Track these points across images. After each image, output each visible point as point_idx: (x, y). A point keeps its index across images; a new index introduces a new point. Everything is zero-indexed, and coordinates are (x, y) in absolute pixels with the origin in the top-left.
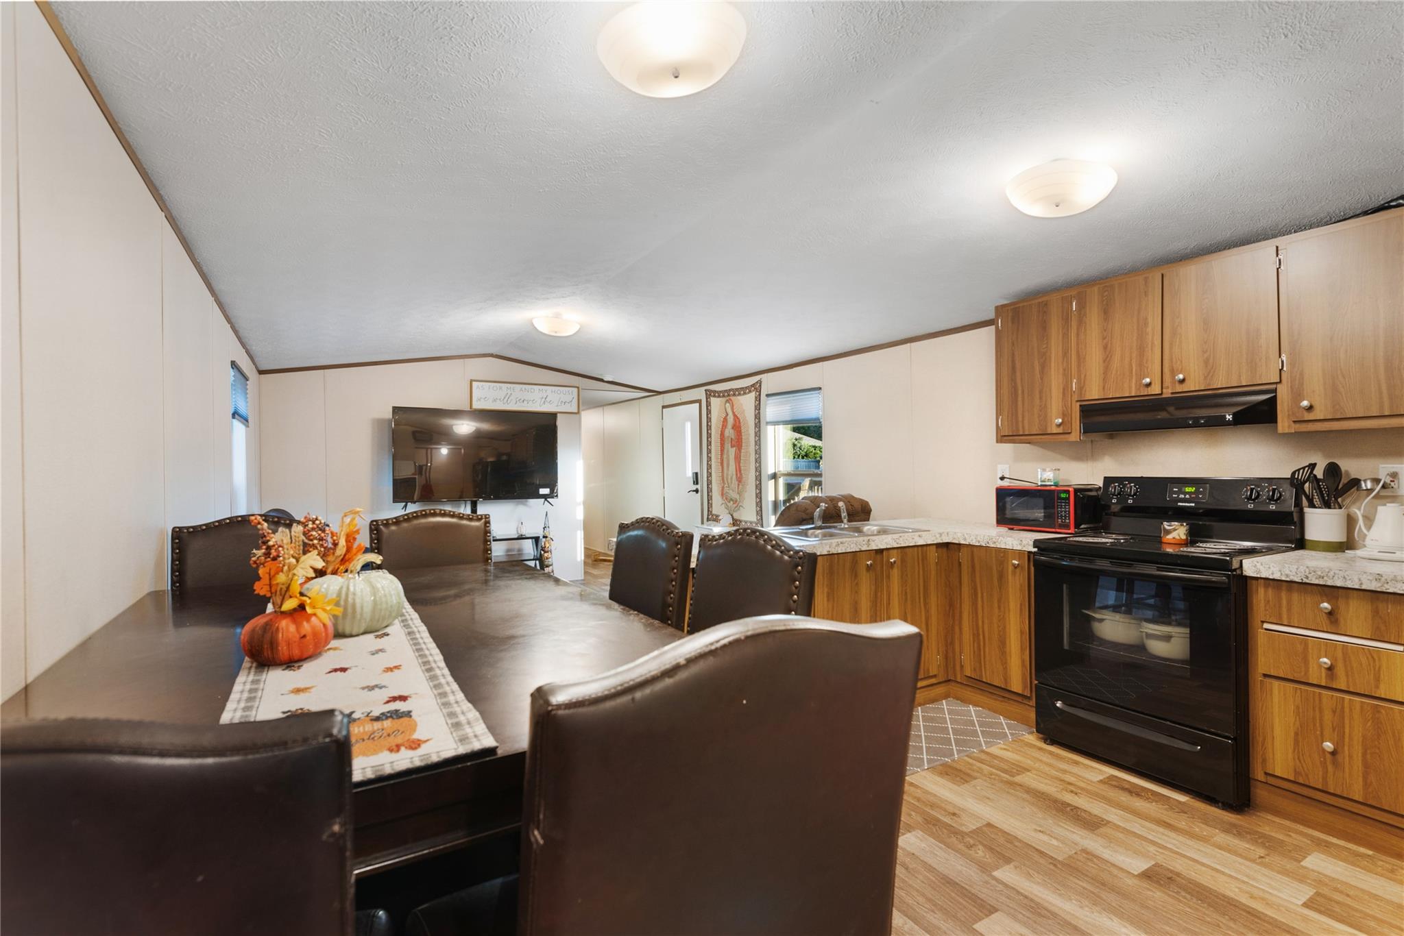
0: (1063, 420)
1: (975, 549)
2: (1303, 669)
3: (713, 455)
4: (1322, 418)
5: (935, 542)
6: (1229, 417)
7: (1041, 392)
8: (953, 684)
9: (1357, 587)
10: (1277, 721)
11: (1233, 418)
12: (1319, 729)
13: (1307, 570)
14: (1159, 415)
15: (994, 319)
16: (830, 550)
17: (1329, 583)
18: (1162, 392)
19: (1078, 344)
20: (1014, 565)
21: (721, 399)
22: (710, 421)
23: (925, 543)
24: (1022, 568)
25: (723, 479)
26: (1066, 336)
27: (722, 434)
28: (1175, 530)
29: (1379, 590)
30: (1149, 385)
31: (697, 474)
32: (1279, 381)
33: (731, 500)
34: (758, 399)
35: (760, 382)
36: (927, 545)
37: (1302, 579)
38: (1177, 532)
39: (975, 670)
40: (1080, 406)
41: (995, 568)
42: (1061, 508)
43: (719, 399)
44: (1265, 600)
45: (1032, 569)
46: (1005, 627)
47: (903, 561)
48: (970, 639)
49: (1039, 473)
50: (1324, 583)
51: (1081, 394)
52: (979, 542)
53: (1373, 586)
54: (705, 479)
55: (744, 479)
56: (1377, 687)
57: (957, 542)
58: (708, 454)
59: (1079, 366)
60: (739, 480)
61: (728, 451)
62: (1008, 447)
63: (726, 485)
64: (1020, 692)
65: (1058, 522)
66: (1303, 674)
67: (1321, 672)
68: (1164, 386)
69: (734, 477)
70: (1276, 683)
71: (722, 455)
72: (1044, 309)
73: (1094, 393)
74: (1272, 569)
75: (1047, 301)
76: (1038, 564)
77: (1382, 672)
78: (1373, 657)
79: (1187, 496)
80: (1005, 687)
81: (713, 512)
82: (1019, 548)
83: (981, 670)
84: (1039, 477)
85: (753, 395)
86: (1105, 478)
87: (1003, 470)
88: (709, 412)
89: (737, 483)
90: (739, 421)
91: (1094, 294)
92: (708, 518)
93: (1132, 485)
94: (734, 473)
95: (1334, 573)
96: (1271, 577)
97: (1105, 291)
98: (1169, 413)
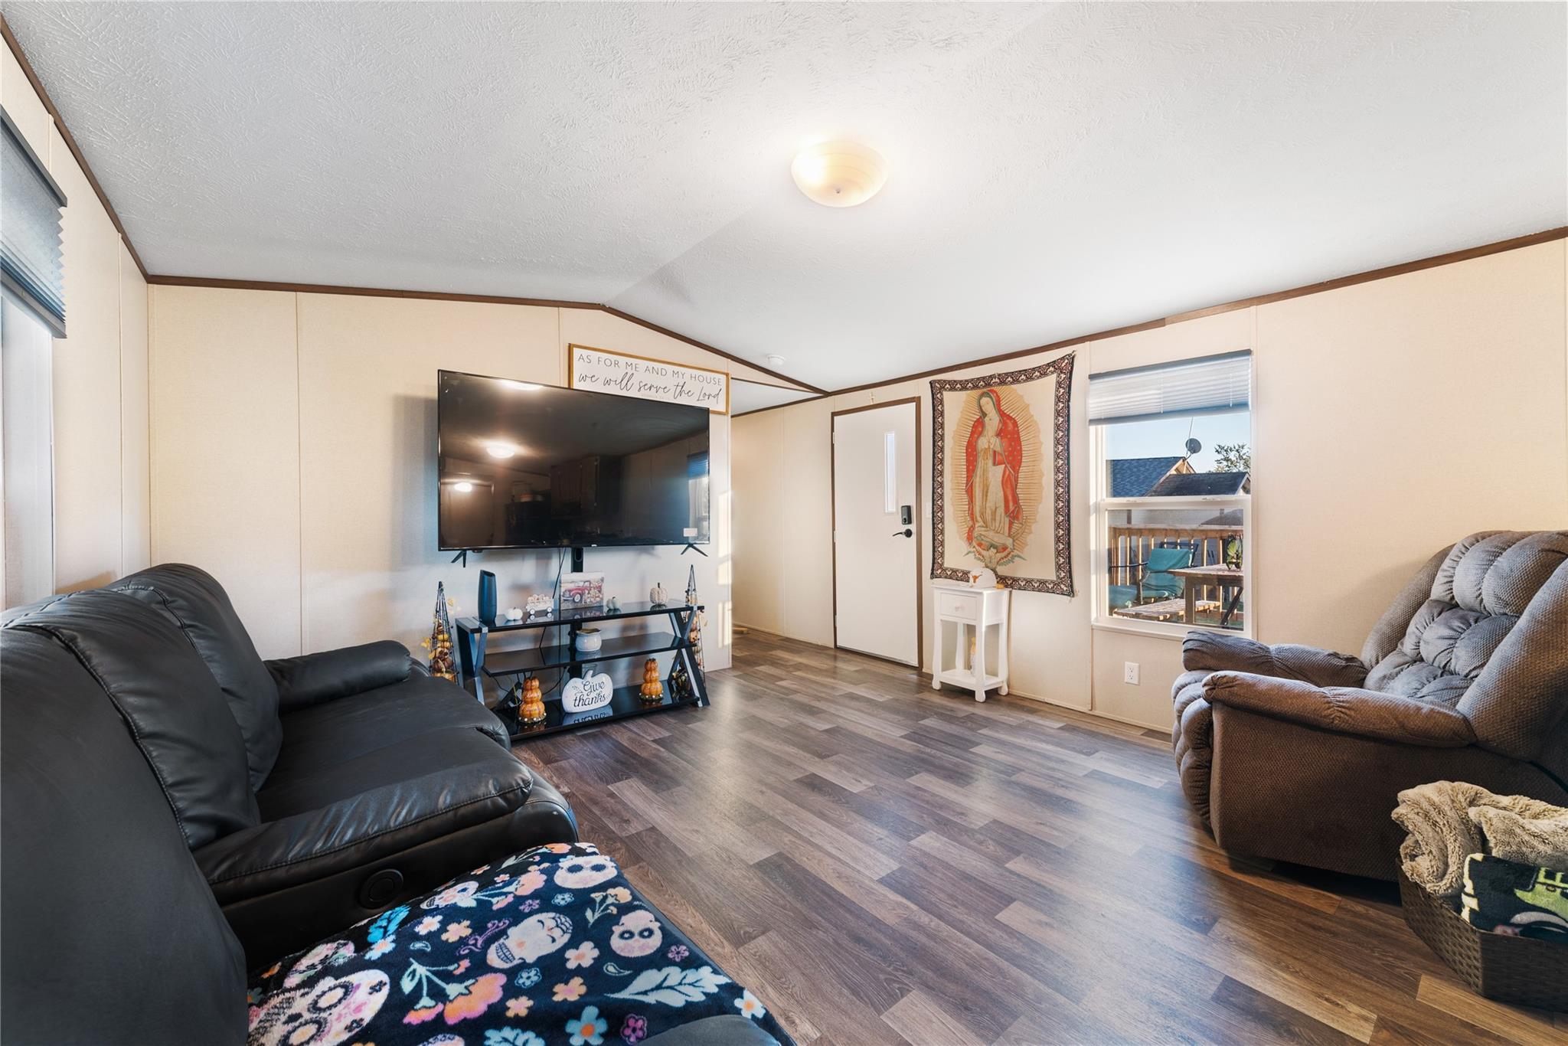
3: (948, 477)
21: (968, 392)
25: (972, 515)
27: (971, 446)
31: (908, 508)
33: (992, 546)
34: (1065, 384)
35: (1072, 359)
43: (964, 393)
54: (928, 515)
55: (1025, 513)
58: (937, 477)
60: (1014, 515)
61: (985, 471)
63: (980, 524)
69: (1001, 510)
71: (970, 478)
81: (946, 565)
85: (1051, 380)
88: (938, 414)
89: (1007, 520)
90: (1015, 423)
92: (932, 574)
94: (1002, 504)
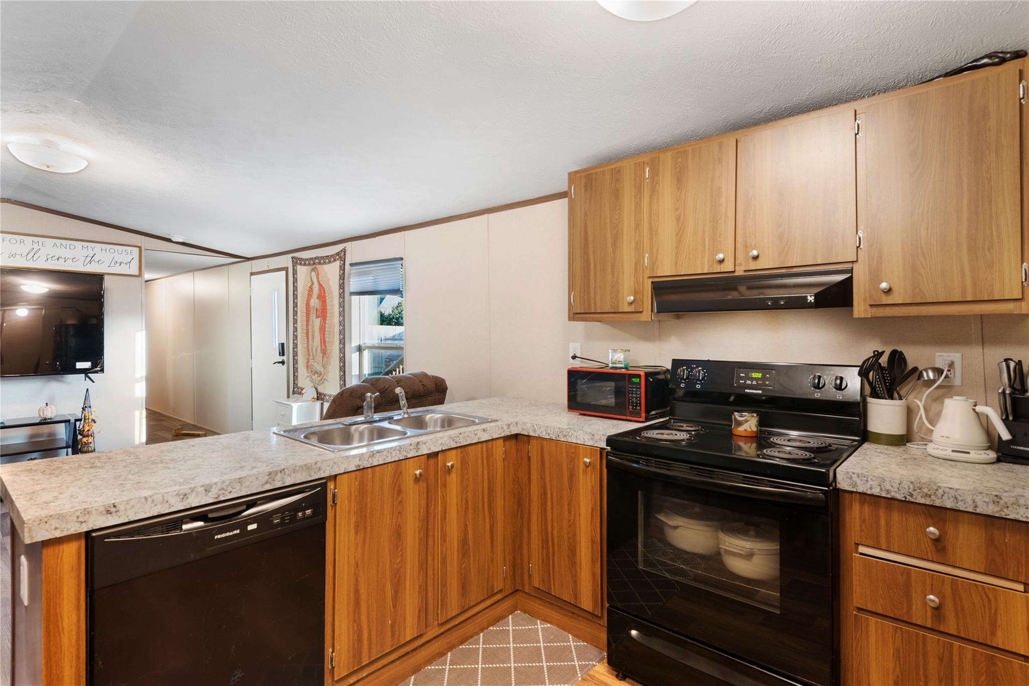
0: (635, 297)
1: (545, 443)
2: (905, 606)
3: (299, 325)
4: (900, 302)
5: (502, 435)
6: (811, 299)
7: (613, 267)
8: (521, 594)
9: (970, 510)
10: (873, 663)
11: (815, 299)
12: (922, 679)
13: (912, 486)
14: (729, 295)
15: (567, 192)
16: (360, 463)
17: (938, 503)
18: (735, 269)
19: (650, 216)
20: (585, 463)
21: (307, 267)
22: (297, 290)
23: (490, 438)
24: (594, 468)
25: (308, 350)
26: (638, 205)
27: (308, 304)
28: (746, 421)
29: (997, 515)
30: (721, 261)
31: (283, 344)
32: (856, 260)
33: (316, 372)
34: (342, 268)
35: (344, 251)
36: (493, 440)
37: (905, 497)
38: (748, 423)
39: (543, 581)
40: (652, 282)
41: (565, 466)
42: (632, 394)
43: (305, 268)
44: (860, 519)
45: (605, 471)
46: (575, 534)
47: (464, 462)
48: (538, 545)
49: (610, 354)
50: (931, 503)
51: (653, 269)
52: (549, 434)
53: (991, 510)
54: (291, 350)
55: (328, 351)
56: (993, 634)
57: (527, 434)
58: (294, 324)
59: (651, 239)
60: (324, 352)
61: (313, 321)
62: (579, 325)
63: (311, 357)
64: (590, 610)
65: (629, 409)
66: (905, 611)
67: (926, 611)
68: (736, 263)
69: (319, 349)
70: (873, 620)
71: (307, 325)
72: (617, 174)
73: (667, 269)
74: (870, 482)
75: (620, 167)
76: (610, 465)
77: (999, 618)
78: (987, 597)
79: (754, 383)
80: (574, 604)
81: (299, 385)
82: (591, 443)
83: (550, 581)
84: (610, 359)
85: (337, 264)
86: (673, 360)
87: (575, 348)
88: (295, 280)
89: (322, 355)
90: (324, 290)
91: (667, 160)
92: (293, 391)
93: (700, 368)
94: (319, 345)
95: (944, 492)
96: (869, 492)
97: (679, 157)
98: (740, 293)
